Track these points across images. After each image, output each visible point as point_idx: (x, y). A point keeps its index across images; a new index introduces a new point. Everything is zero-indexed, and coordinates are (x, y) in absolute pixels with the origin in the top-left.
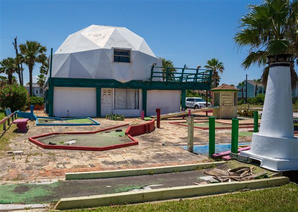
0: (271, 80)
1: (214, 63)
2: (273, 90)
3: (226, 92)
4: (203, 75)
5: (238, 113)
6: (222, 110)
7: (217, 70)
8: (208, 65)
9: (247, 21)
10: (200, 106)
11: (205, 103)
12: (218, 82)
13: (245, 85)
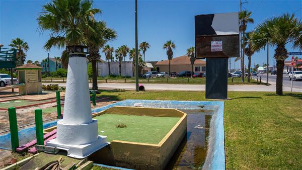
0: (71, 70)
1: (18, 42)
2: (73, 80)
3: (30, 70)
4: (7, 53)
5: (43, 88)
6: (28, 86)
7: (23, 49)
8: (13, 44)
9: (49, 8)
10: (6, 82)
11: (11, 79)
12: (24, 59)
13: (47, 62)
